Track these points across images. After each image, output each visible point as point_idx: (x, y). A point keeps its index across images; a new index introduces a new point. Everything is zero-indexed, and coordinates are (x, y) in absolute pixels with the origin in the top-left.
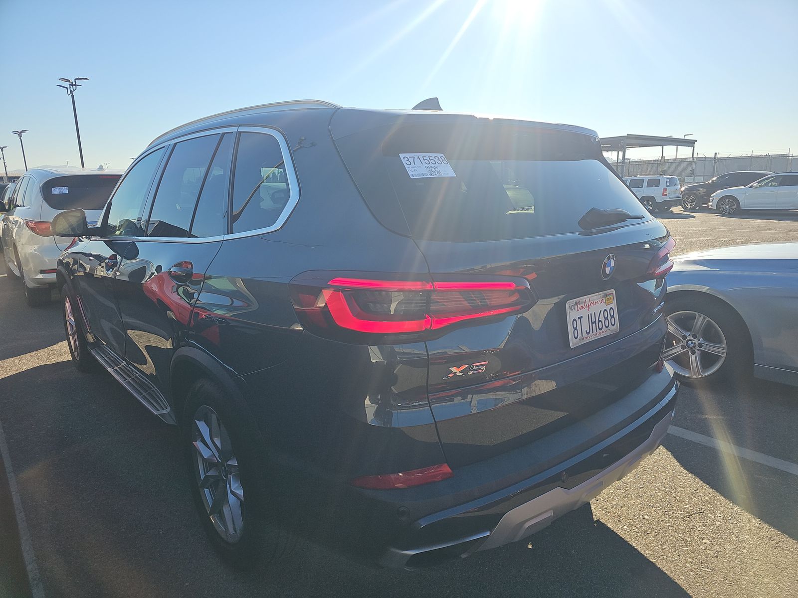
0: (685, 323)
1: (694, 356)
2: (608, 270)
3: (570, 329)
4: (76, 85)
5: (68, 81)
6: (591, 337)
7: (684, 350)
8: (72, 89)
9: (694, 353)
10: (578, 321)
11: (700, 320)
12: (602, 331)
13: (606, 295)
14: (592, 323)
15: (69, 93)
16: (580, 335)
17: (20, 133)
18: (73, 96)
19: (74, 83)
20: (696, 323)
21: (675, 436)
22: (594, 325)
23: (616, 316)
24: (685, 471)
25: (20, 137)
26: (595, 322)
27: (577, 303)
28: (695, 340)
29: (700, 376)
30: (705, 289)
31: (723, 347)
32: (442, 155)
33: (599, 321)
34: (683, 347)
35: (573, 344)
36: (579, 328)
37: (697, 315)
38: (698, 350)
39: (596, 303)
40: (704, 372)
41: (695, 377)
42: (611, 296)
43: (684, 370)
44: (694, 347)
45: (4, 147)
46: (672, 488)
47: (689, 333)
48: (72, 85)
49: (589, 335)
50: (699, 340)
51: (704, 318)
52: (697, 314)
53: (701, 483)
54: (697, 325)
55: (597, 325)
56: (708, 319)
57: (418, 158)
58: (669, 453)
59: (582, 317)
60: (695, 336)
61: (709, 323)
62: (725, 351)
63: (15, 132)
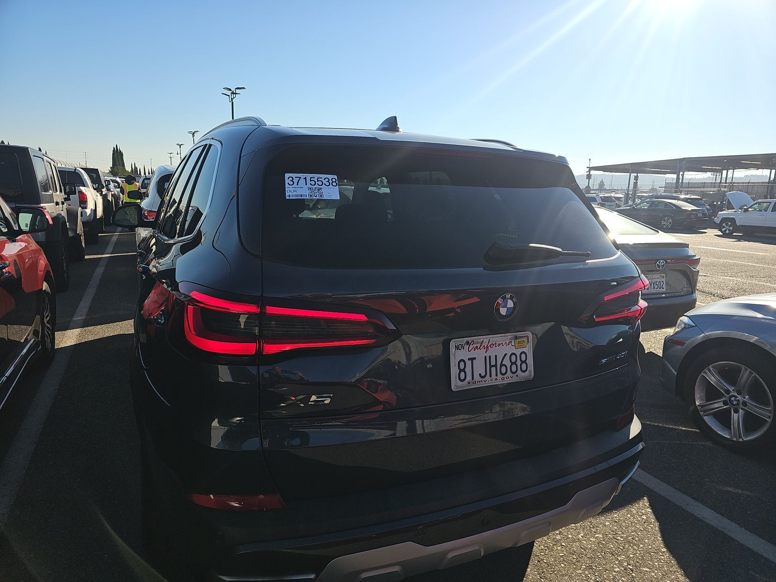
0: (730, 376)
1: (736, 415)
2: (503, 311)
3: (454, 371)
4: (236, 94)
5: (230, 90)
6: (488, 382)
7: (726, 407)
8: (232, 97)
9: (736, 411)
10: (469, 363)
11: (746, 375)
12: (505, 376)
13: (516, 338)
14: (491, 366)
15: (230, 100)
16: (469, 378)
17: (194, 133)
18: (232, 103)
19: (234, 92)
20: (742, 376)
21: (675, 505)
22: (493, 369)
23: (530, 361)
24: (664, 550)
25: (193, 136)
26: (495, 366)
27: (468, 343)
28: (739, 396)
29: (741, 440)
30: (754, 339)
31: (769, 411)
32: (336, 177)
33: (502, 365)
34: (725, 403)
35: (455, 386)
36: (468, 370)
37: (743, 369)
38: (742, 409)
39: (499, 345)
40: (746, 436)
41: (735, 439)
42: (525, 339)
43: (724, 429)
44: (738, 404)
45: (182, 145)
46: (635, 566)
47: (733, 388)
48: (233, 93)
49: (485, 379)
50: (744, 398)
51: (751, 373)
52: (743, 367)
53: (675, 568)
54: (743, 379)
55: (498, 370)
56: (755, 374)
57: (305, 178)
58: (657, 524)
59: (475, 358)
60: (739, 393)
61: (756, 381)
62: (771, 415)
63: (190, 132)
